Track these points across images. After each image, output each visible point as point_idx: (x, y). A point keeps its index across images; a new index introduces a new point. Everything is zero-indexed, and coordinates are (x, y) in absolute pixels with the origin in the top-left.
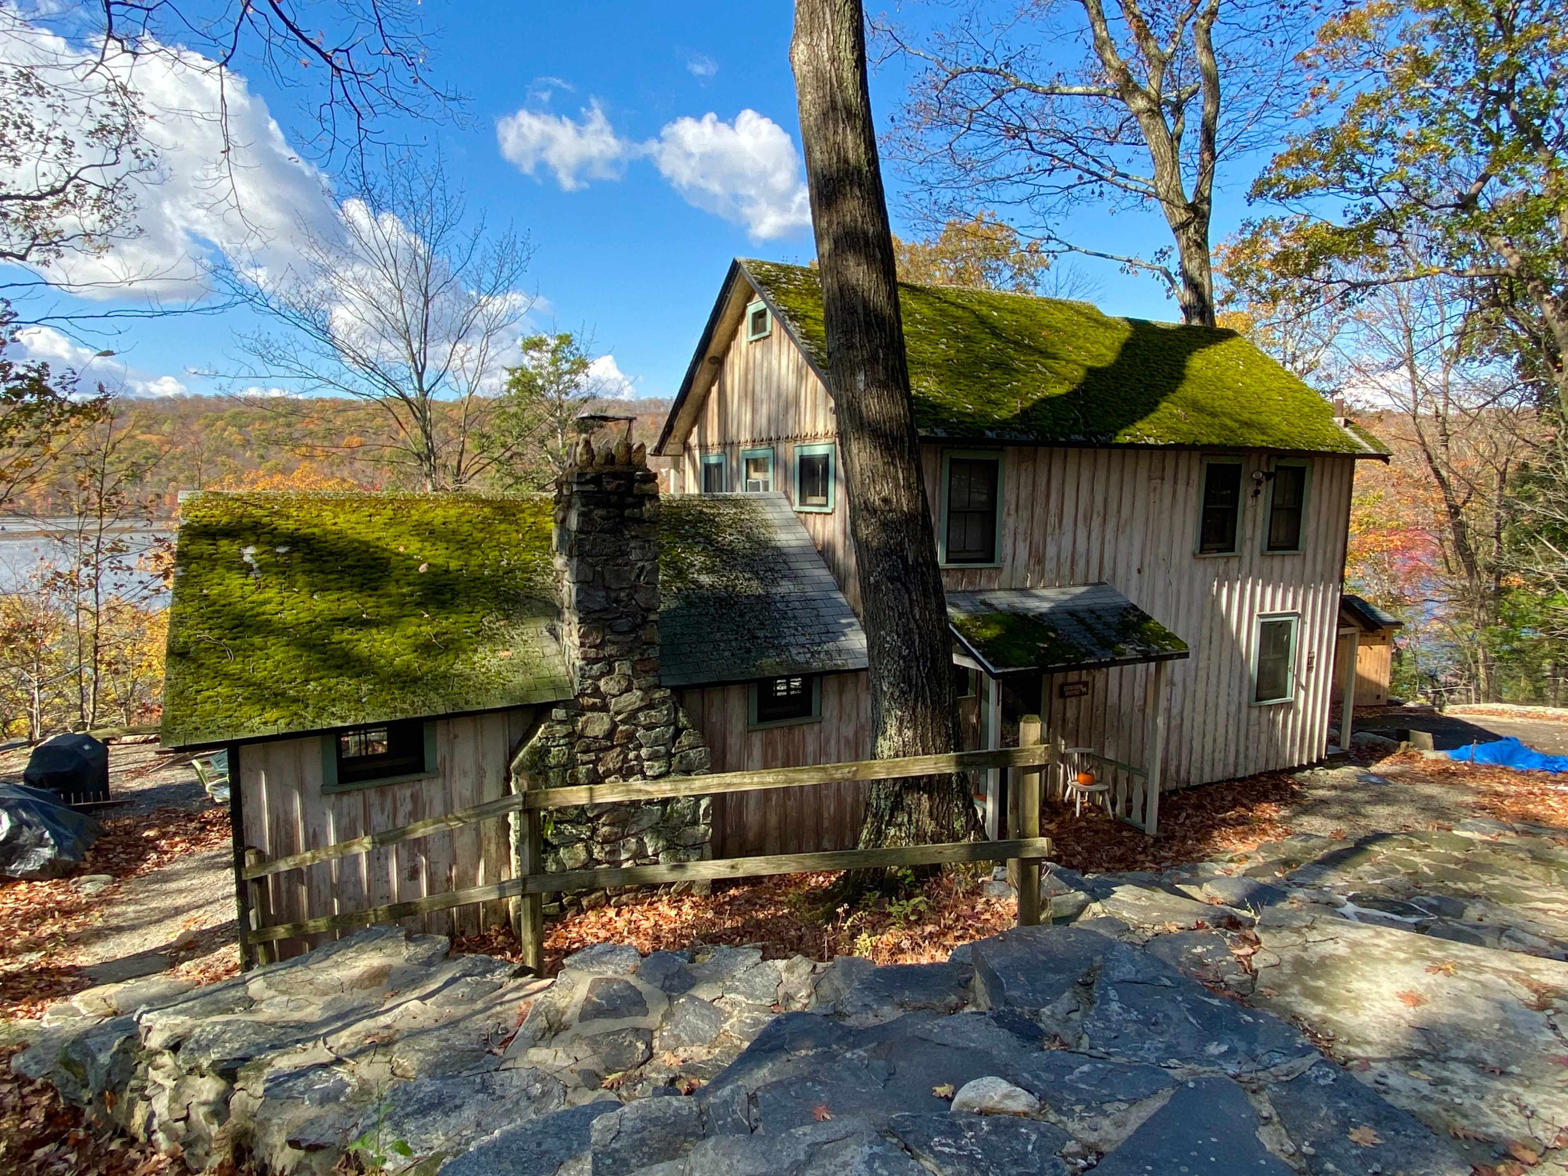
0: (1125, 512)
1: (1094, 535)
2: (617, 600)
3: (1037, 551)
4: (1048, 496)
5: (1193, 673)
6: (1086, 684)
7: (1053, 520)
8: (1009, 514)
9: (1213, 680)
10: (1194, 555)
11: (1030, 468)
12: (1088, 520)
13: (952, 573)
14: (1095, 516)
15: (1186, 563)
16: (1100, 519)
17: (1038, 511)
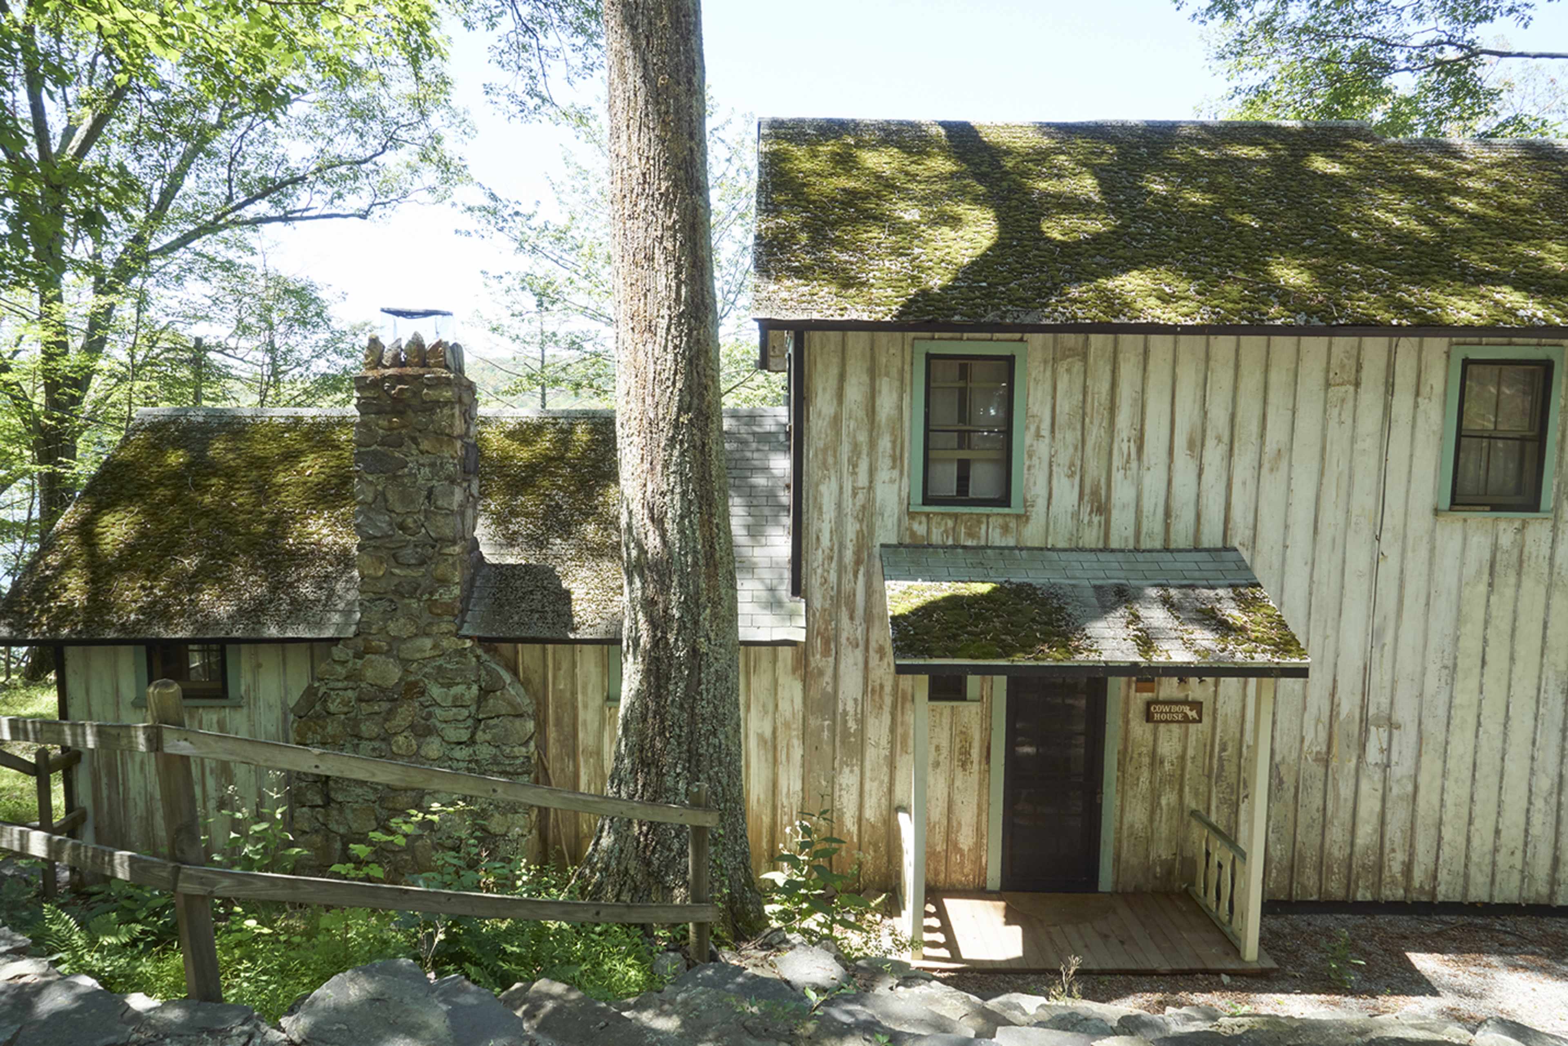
0: (1276, 434)
1: (1209, 475)
2: (402, 527)
3: (1095, 493)
4: (1112, 409)
5: (1442, 712)
6: (1197, 705)
7: (1123, 446)
8: (1038, 436)
9: (1492, 726)
10: (1436, 512)
11: (1078, 366)
12: (1196, 446)
13: (935, 520)
14: (1210, 443)
15: (1420, 521)
16: (1223, 448)
17: (1096, 433)
